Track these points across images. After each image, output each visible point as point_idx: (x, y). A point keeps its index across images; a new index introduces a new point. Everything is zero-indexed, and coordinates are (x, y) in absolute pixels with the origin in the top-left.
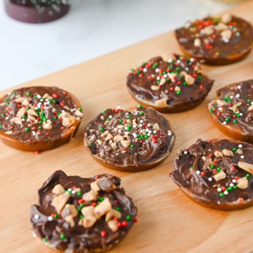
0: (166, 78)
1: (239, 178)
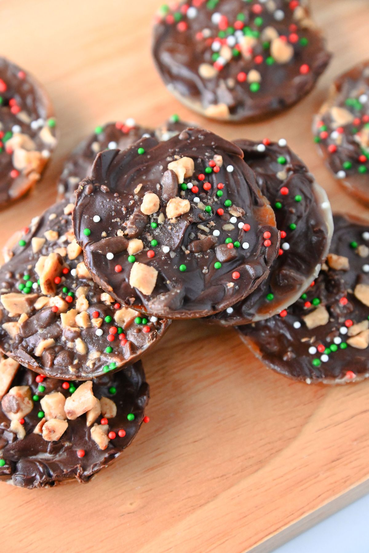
0: (232, 48)
1: (353, 324)
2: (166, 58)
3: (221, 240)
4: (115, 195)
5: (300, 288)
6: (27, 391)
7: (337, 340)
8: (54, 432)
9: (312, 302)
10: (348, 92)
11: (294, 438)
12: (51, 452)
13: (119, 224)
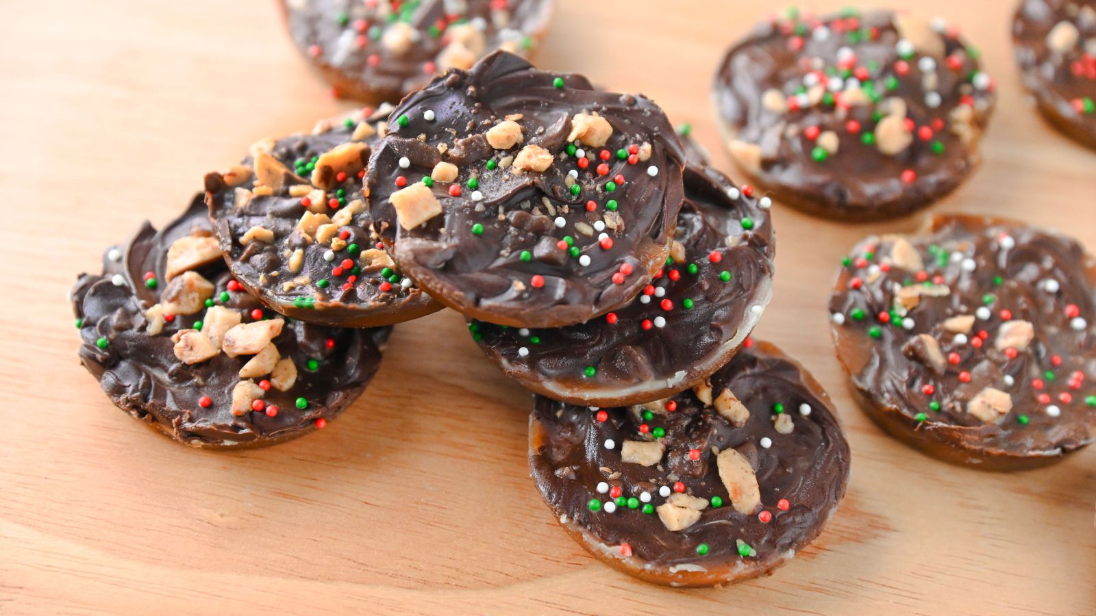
0: (828, 93)
1: (684, 492)
2: (741, 61)
3: (559, 234)
4: (476, 105)
5: (635, 384)
6: (207, 290)
7: (646, 497)
8: (191, 349)
9: (651, 431)
10: (946, 239)
11: (497, 586)
12: (171, 376)
13: (451, 138)
